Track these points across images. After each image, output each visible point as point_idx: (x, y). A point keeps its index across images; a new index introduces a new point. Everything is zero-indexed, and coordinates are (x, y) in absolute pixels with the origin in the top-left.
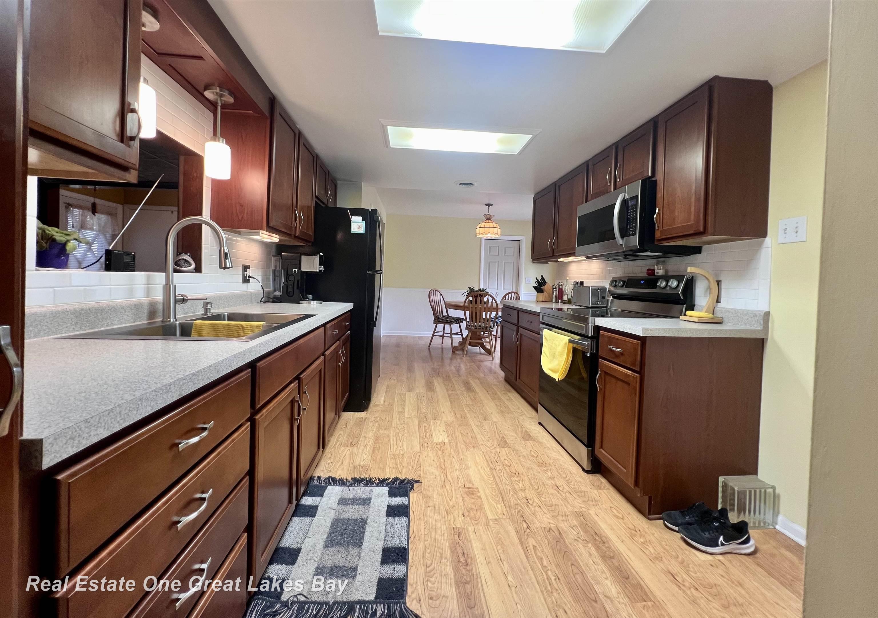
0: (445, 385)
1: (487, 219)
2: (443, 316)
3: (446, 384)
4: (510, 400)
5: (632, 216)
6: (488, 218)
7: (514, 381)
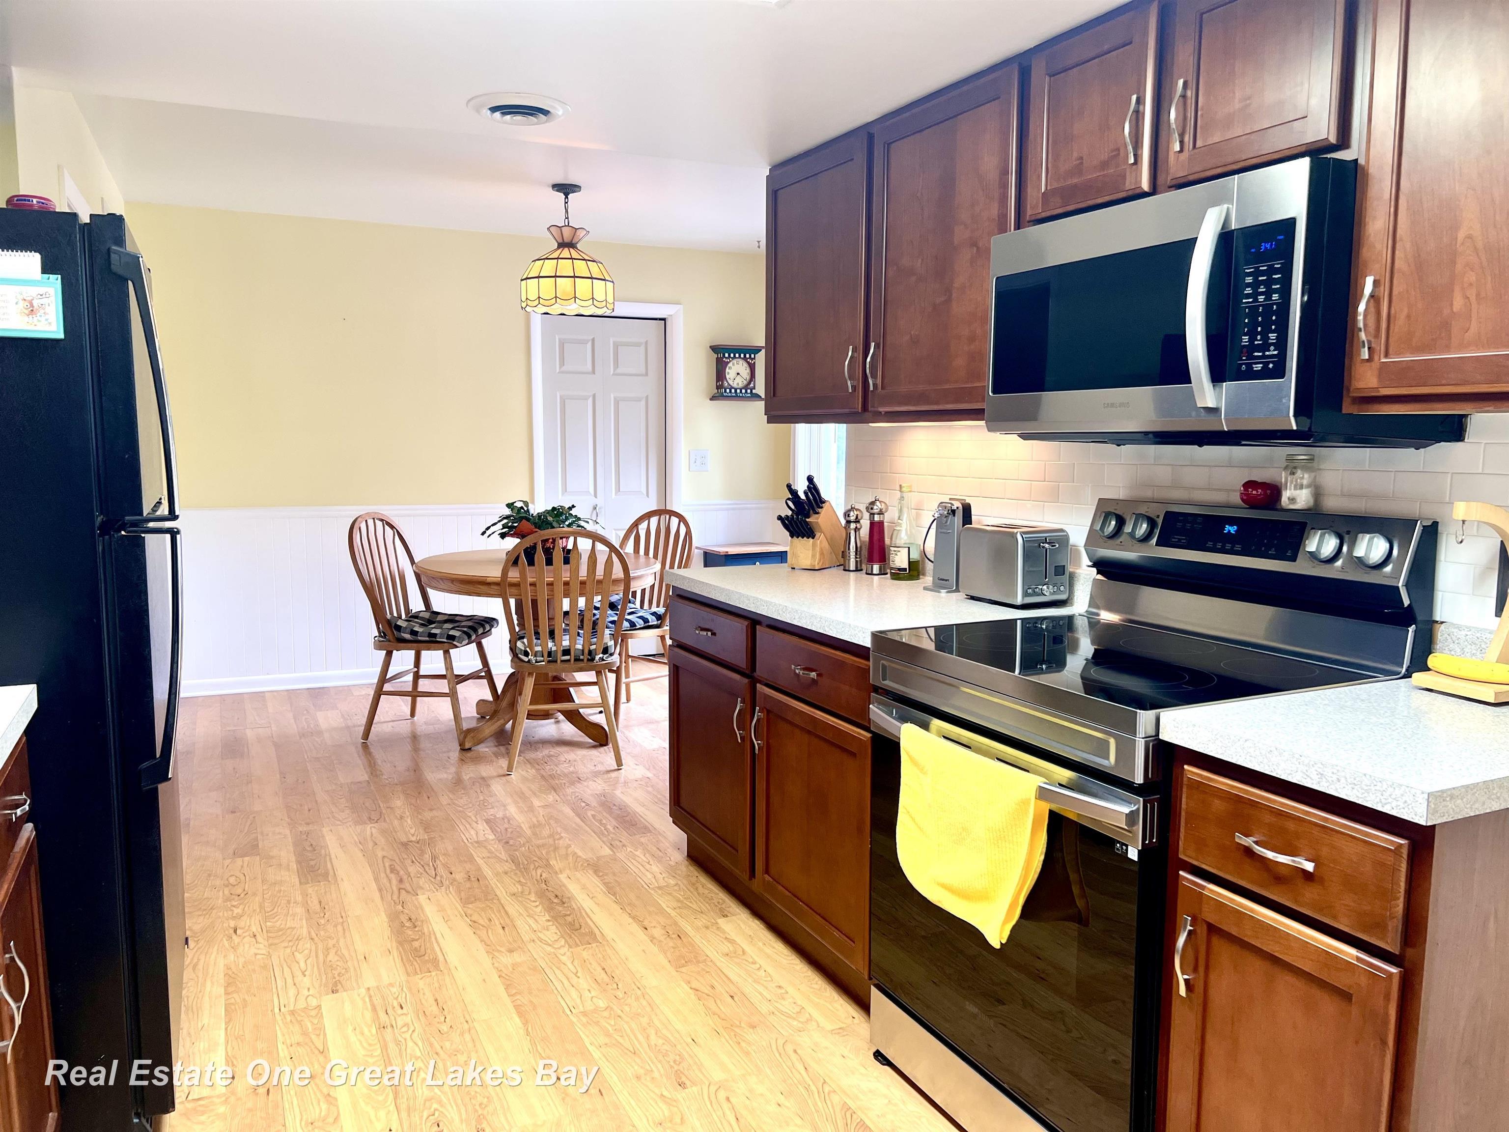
0: (474, 924)
1: (562, 245)
2: (413, 617)
3: (475, 917)
4: (736, 954)
5: (1261, 298)
6: (566, 240)
7: (745, 877)
